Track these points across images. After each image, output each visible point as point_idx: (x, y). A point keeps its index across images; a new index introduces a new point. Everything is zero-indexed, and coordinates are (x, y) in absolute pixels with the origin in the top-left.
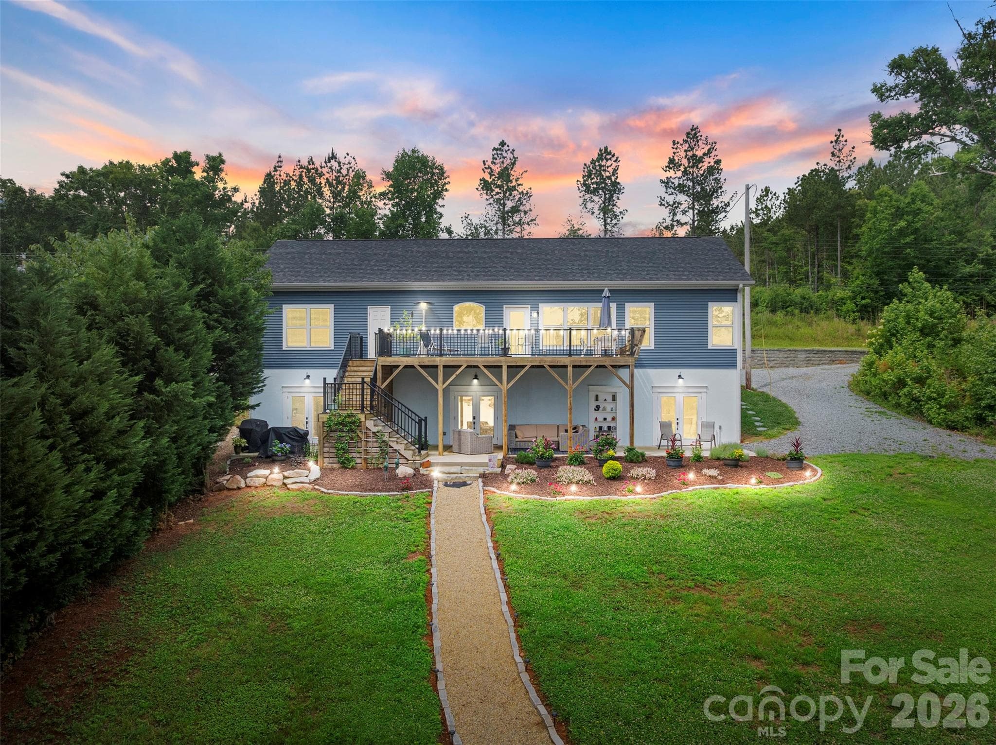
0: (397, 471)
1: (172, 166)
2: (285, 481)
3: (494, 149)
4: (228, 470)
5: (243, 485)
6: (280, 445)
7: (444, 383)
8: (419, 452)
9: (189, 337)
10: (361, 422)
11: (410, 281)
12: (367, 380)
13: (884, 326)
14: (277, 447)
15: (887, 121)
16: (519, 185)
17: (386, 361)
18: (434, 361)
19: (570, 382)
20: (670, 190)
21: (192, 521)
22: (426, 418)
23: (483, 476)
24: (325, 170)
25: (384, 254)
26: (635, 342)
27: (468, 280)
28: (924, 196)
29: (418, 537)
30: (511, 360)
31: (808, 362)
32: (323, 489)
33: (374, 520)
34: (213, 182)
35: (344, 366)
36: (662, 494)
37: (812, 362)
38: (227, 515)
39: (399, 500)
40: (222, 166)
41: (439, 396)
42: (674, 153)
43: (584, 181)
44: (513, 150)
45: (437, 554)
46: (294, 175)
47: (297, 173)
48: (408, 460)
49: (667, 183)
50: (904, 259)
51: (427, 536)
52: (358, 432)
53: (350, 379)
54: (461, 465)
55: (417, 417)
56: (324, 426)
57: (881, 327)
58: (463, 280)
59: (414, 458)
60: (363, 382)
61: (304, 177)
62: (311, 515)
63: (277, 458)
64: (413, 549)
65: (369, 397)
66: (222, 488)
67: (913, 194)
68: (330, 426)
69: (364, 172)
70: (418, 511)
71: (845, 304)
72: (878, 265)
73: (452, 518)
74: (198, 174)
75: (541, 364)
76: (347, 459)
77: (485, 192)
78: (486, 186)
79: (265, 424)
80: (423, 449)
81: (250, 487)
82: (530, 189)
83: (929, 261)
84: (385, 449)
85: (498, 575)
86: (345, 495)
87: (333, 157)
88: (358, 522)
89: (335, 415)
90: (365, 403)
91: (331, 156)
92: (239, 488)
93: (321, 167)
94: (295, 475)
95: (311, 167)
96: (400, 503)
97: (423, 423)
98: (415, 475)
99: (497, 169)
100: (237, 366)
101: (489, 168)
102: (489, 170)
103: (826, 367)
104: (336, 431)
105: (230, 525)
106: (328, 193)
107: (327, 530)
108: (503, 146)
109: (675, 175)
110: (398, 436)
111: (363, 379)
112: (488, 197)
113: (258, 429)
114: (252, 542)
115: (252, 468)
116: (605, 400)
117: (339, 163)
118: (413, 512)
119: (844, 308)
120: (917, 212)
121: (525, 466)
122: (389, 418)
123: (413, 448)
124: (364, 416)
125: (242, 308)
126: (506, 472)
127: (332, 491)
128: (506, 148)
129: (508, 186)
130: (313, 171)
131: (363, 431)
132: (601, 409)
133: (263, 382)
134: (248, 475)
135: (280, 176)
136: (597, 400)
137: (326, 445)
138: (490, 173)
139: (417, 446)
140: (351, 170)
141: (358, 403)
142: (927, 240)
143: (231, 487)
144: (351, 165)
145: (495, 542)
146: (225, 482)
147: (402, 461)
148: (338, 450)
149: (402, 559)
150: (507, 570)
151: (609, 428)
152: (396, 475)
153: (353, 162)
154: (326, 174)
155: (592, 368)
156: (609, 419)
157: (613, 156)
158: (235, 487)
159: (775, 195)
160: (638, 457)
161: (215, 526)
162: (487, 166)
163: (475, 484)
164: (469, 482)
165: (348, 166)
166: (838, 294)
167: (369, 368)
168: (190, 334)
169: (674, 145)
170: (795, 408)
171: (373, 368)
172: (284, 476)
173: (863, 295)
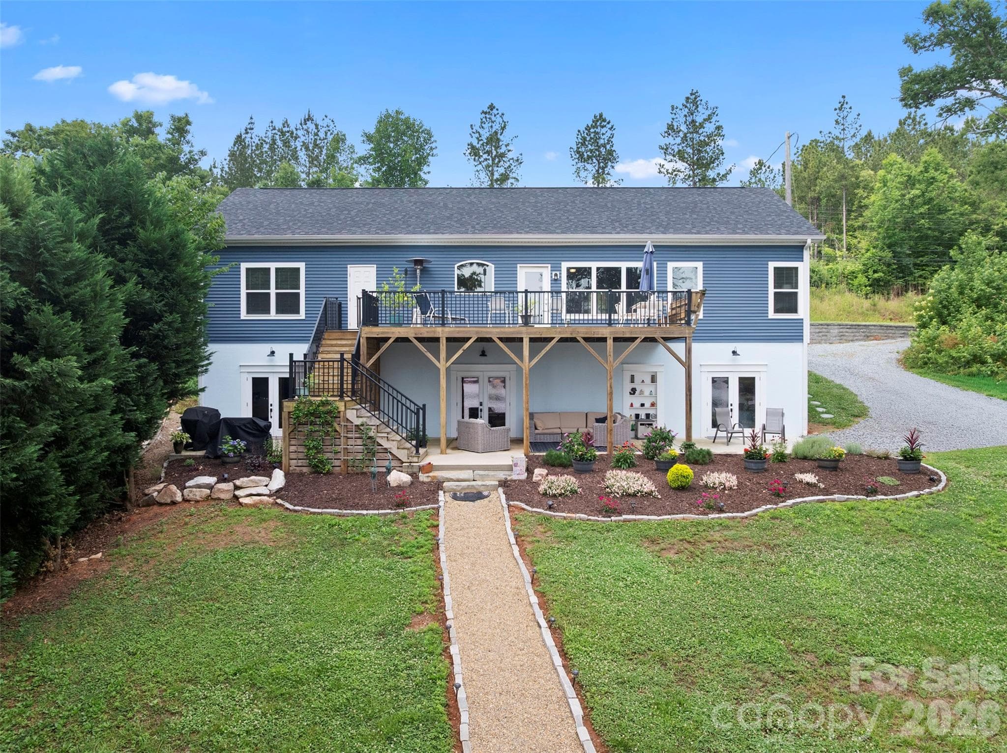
0: (388, 478)
1: (132, 126)
2: (237, 493)
3: (483, 112)
4: (163, 475)
5: (179, 498)
6: (231, 442)
7: (447, 361)
8: (417, 452)
9: (83, 290)
10: (339, 412)
11: (400, 233)
12: (348, 356)
13: (934, 296)
14: (229, 445)
15: (919, 75)
16: (509, 151)
17: (372, 333)
18: (434, 332)
19: (611, 359)
20: (669, 157)
21: (99, 555)
22: (424, 406)
23: (504, 484)
24: (300, 133)
25: (368, 204)
26: (693, 309)
27: (474, 233)
28: (938, 164)
29: (424, 587)
30: (535, 330)
31: (842, 338)
32: (287, 505)
33: (359, 556)
34: (179, 144)
35: (317, 340)
36: (754, 511)
37: (845, 338)
38: (151, 545)
39: (392, 522)
40: (188, 127)
41: (441, 376)
42: (673, 119)
43: (578, 148)
44: (503, 114)
45: (455, 618)
46: (266, 137)
47: (270, 134)
48: (403, 463)
49: (667, 149)
50: (916, 231)
51: (437, 583)
52: (335, 425)
53: (324, 356)
54: (473, 468)
55: (412, 405)
56: (290, 418)
57: (931, 298)
58: (467, 233)
59: (411, 459)
60: (342, 360)
61: (278, 141)
62: (269, 546)
63: (228, 460)
64: (419, 607)
65: (350, 378)
66: (151, 503)
67: (926, 162)
68: (298, 417)
69: (344, 135)
70: (421, 539)
71: (856, 277)
72: (890, 238)
73: (470, 551)
74: (162, 135)
75: (574, 336)
76: (321, 462)
77: (473, 157)
78: (474, 152)
79: (216, 413)
80: (421, 446)
81: (188, 501)
82: (521, 154)
83: (943, 233)
84: (372, 448)
85: (558, 661)
86: (319, 513)
87: (309, 119)
88: (336, 559)
89: (304, 403)
90: (345, 386)
91: (307, 117)
92: (174, 503)
93: (296, 130)
94: (251, 484)
95: (285, 129)
96: (395, 528)
97: (421, 411)
98: (412, 483)
99: (485, 134)
100: (165, 337)
101: (477, 132)
102: (477, 135)
103: (862, 343)
104: (306, 424)
105: (152, 563)
106: (304, 157)
107: (291, 573)
108: (492, 110)
109: (675, 142)
110: (389, 430)
111: (342, 355)
112: (476, 164)
113: (206, 421)
114: (179, 594)
115: (194, 473)
116: (643, 381)
117: (317, 126)
118: (414, 542)
119: (856, 282)
120: (932, 181)
121: (558, 470)
122: (376, 406)
123: (408, 445)
124: (343, 404)
125: (173, 255)
126: (535, 479)
127: (300, 508)
128: (495, 111)
129: (497, 152)
130: (288, 134)
131: (343, 424)
132: (637, 393)
133: (208, 359)
134: (187, 484)
135: (252, 138)
136: (632, 381)
137: (293, 442)
138: (477, 138)
139: (414, 442)
140: (329, 133)
141: (336, 386)
142: (942, 210)
143: (163, 501)
144: (331, 128)
145: (541, 595)
146: (155, 494)
147: (394, 463)
148: (309, 449)
149: (404, 626)
150: (569, 648)
151: (648, 416)
152: (387, 483)
153: (332, 126)
154: (302, 137)
155: (638, 341)
156: (647, 405)
157: (609, 123)
158: (169, 501)
159: (769, 168)
160: (704, 457)
161: (131, 565)
162: (474, 131)
163: (493, 495)
164: (485, 493)
165: (327, 128)
166: (849, 268)
167: (349, 342)
168: (86, 286)
169: (673, 110)
170: (853, 389)
171: (356, 342)
172: (235, 485)
173: (875, 268)
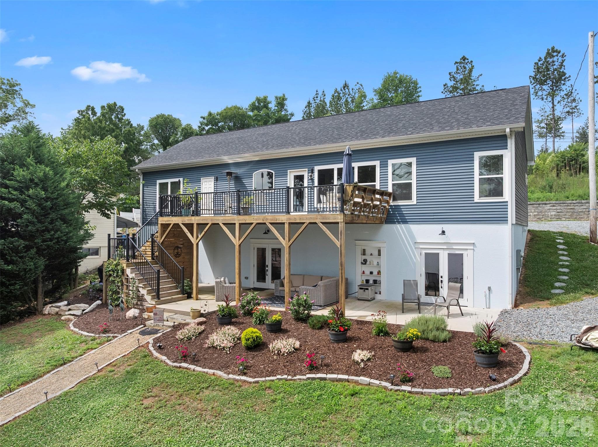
0: (127, 313)
3: (456, 63)
5: (47, 312)
18: (191, 220)
19: (287, 238)
26: (346, 198)
32: (72, 323)
40: (285, 102)
43: (535, 75)
44: (471, 62)
52: (122, 278)
69: (366, 93)
74: (273, 106)
84: (135, 293)
86: (71, 331)
108: (464, 60)
110: (144, 283)
116: (371, 254)
123: (153, 294)
124: (125, 265)
127: (71, 326)
131: (125, 277)
132: (368, 263)
136: (364, 254)
137: (108, 286)
140: (358, 93)
151: (375, 281)
154: (342, 97)
156: (375, 273)
157: (559, 52)
164: (161, 331)
172: (69, 308)
